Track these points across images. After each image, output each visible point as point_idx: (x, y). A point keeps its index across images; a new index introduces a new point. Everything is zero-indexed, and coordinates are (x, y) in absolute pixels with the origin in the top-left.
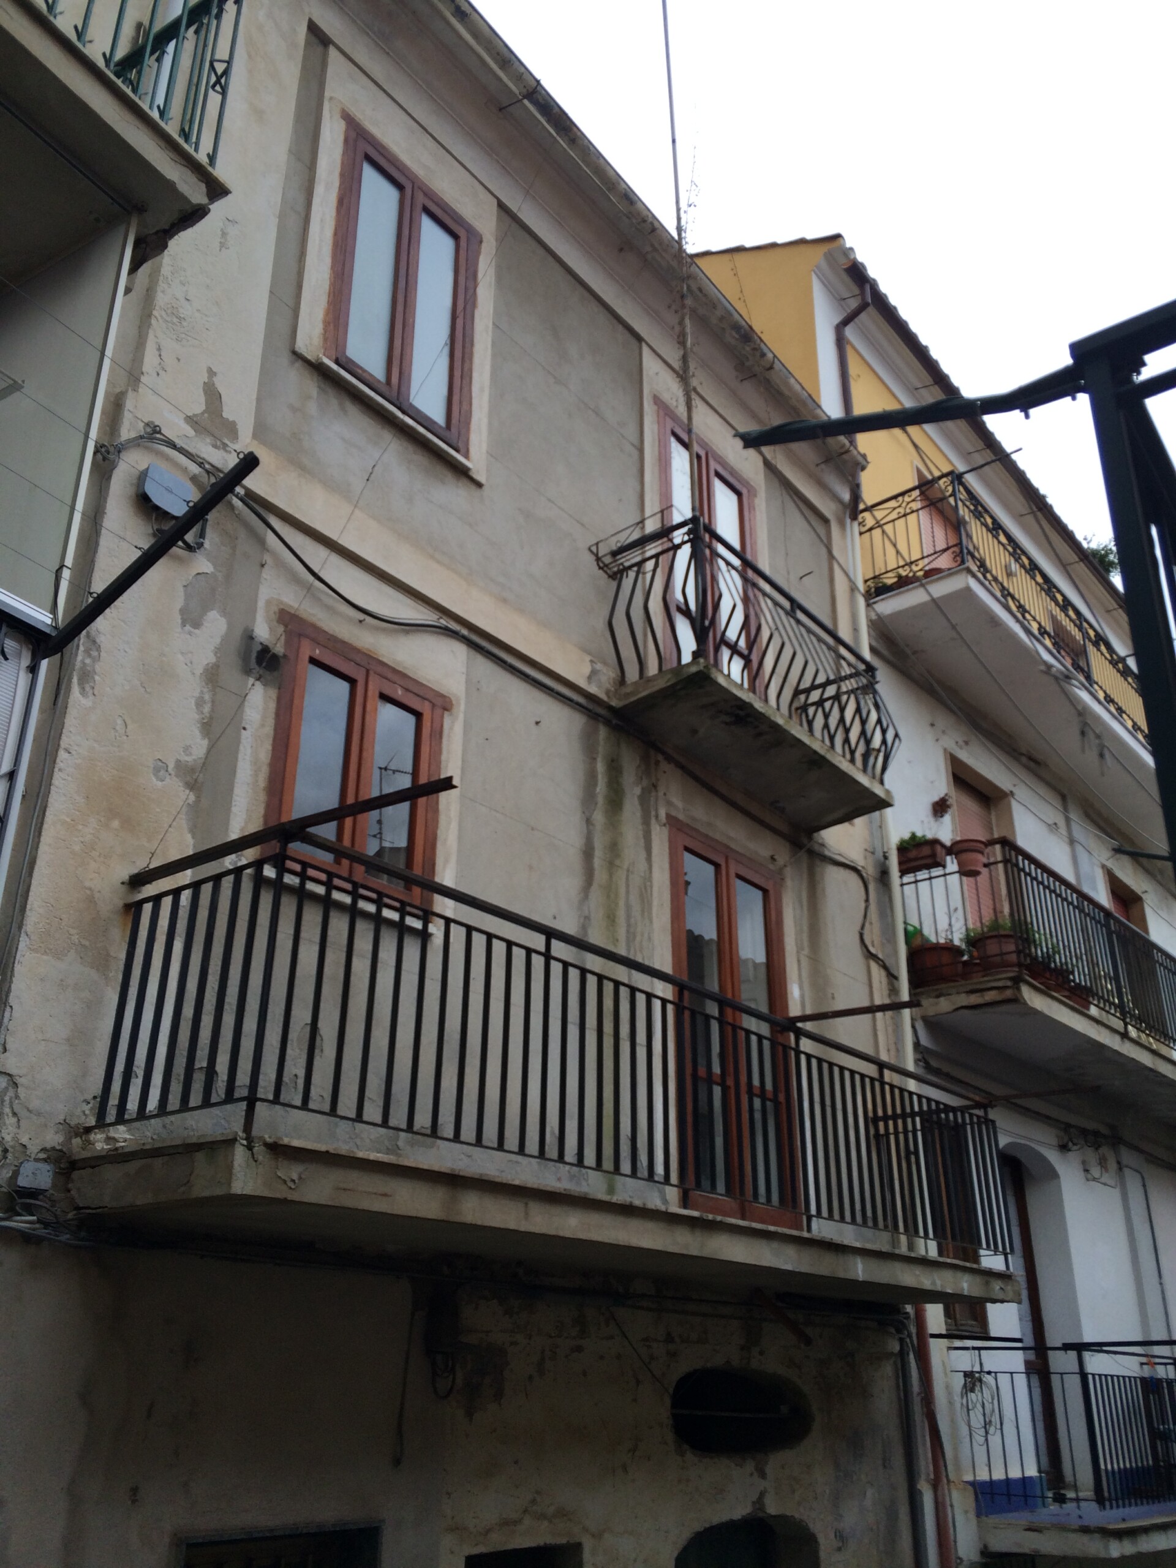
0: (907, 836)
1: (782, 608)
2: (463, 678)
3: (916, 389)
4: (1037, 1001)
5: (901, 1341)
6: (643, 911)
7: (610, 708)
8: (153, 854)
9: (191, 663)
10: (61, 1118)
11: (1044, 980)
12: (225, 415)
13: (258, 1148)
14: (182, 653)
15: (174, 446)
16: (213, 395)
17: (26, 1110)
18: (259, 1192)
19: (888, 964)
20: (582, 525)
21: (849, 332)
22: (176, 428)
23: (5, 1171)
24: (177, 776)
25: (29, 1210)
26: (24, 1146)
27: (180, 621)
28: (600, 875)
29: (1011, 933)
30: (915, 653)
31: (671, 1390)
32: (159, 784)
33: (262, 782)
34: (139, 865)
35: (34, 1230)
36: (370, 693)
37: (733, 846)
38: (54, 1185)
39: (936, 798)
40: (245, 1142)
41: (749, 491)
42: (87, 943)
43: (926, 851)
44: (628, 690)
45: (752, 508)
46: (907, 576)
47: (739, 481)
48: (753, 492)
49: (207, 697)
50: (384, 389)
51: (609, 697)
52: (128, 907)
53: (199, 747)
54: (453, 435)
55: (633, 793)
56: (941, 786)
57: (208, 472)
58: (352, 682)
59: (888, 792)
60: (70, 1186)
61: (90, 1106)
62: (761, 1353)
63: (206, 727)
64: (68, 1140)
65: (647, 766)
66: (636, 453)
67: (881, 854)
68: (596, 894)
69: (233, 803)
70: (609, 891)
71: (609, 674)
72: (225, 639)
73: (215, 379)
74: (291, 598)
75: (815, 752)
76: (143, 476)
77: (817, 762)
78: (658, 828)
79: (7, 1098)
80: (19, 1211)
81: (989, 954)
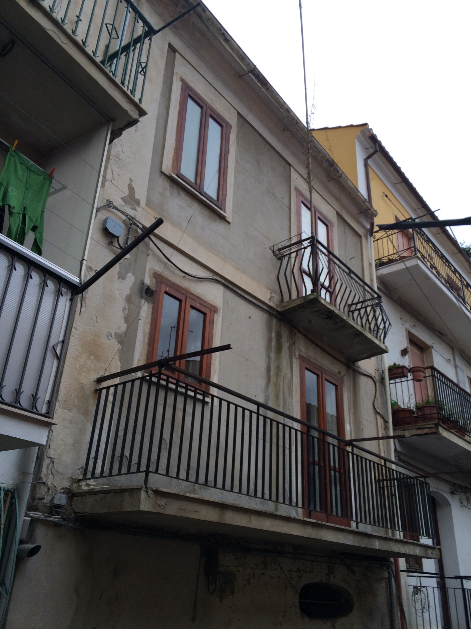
0: (392, 364)
1: (346, 272)
2: (222, 299)
3: (395, 184)
4: (445, 434)
5: (389, 573)
6: (289, 395)
7: (278, 312)
8: (106, 370)
9: (121, 294)
10: (70, 476)
11: (447, 425)
12: (136, 196)
13: (150, 492)
14: (118, 290)
15: (117, 209)
16: (131, 189)
17: (56, 472)
18: (150, 510)
19: (384, 416)
20: (267, 238)
21: (370, 162)
22: (118, 202)
23: (48, 497)
24: (115, 338)
25: (58, 513)
26: (56, 487)
27: (117, 277)
28: (273, 379)
29: (435, 405)
30: (395, 289)
31: (299, 592)
32: (109, 341)
33: (146, 341)
34: (101, 374)
35: (59, 521)
36: (187, 305)
37: (324, 367)
38: (67, 503)
39: (403, 349)
40: (145, 489)
41: (331, 225)
42: (81, 405)
43: (400, 370)
44: (285, 304)
45: (332, 231)
46: (392, 259)
47: (327, 221)
48: (332, 225)
49: (127, 307)
50: (194, 186)
51: (277, 307)
52: (96, 391)
53: (123, 327)
54: (219, 203)
55: (286, 345)
56: (405, 344)
57: (129, 219)
58: (180, 301)
59: (386, 347)
60: (72, 503)
61: (80, 471)
62: (334, 577)
63: (126, 319)
64: (72, 484)
65: (292, 335)
66: (288, 210)
67: (381, 371)
68: (271, 387)
69: (135, 349)
70: (277, 385)
71: (277, 298)
72: (134, 284)
73: (132, 183)
74: (159, 268)
75: (358, 330)
76: (105, 221)
77: (359, 334)
78: (295, 360)
79: (50, 467)
80: (54, 513)
81: (426, 414)
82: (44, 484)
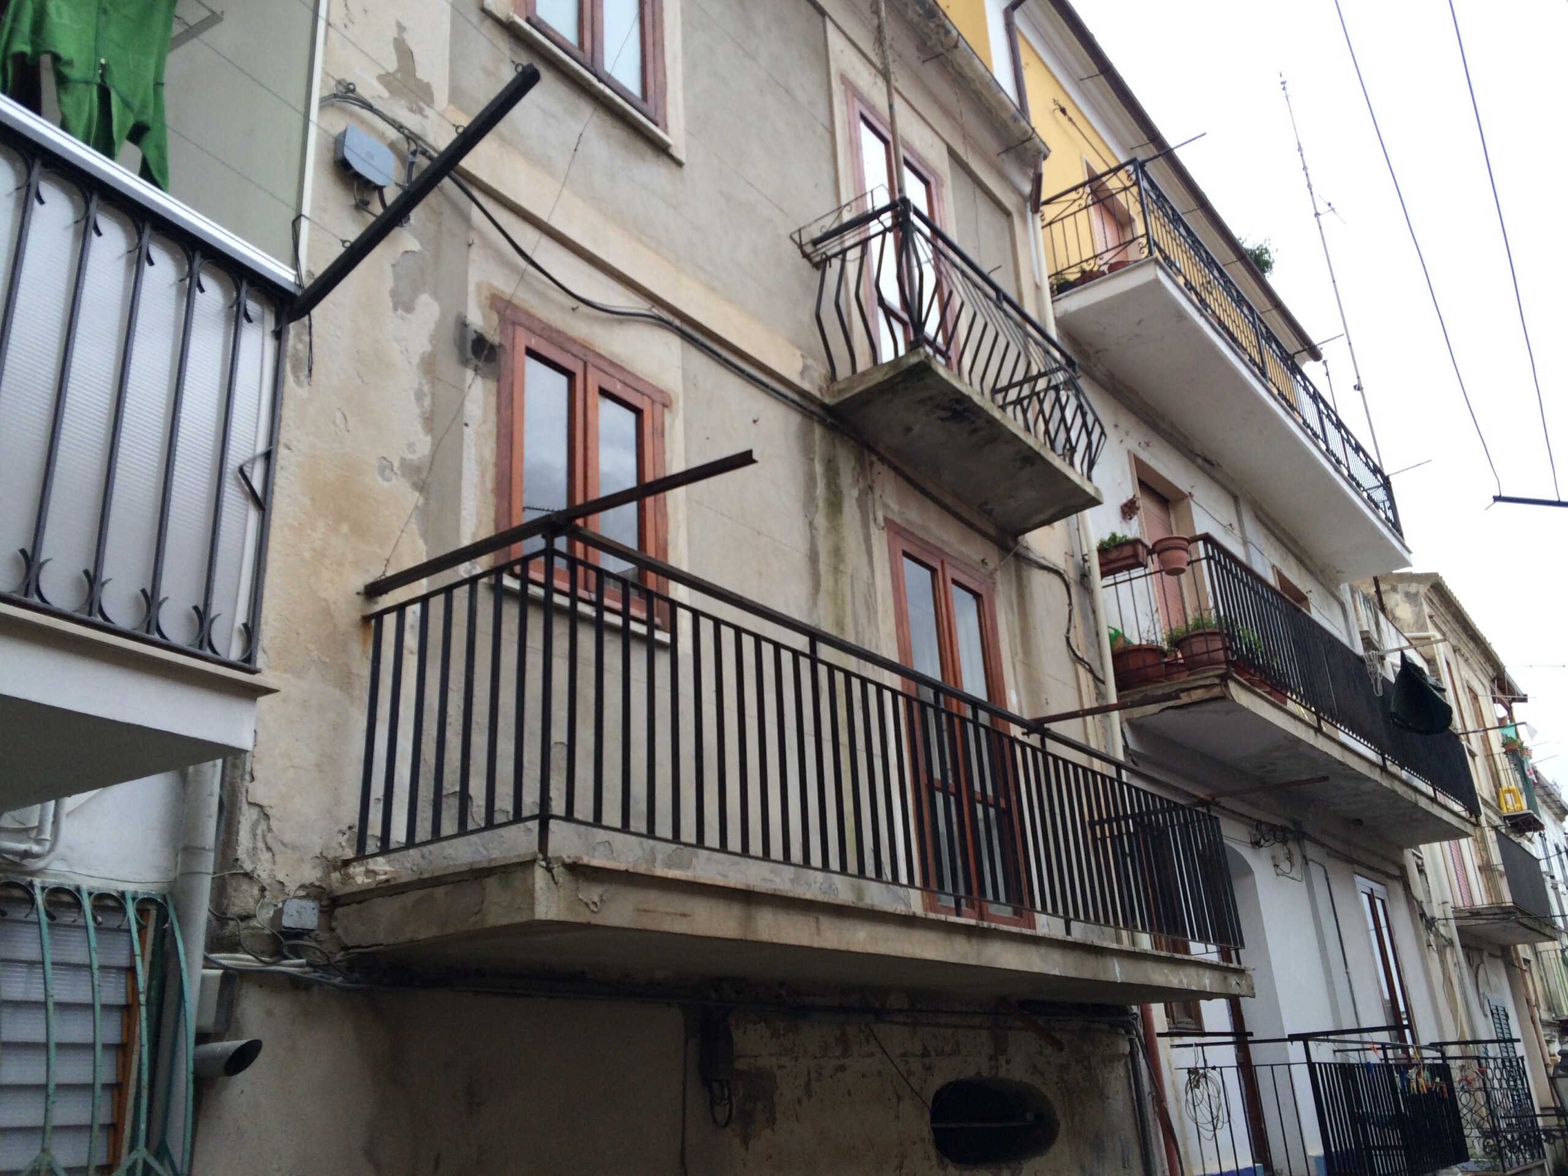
0: (1106, 537)
1: (990, 299)
2: (679, 373)
3: (1081, 80)
4: (1243, 697)
5: (1131, 1041)
6: (869, 620)
7: (823, 406)
8: (388, 561)
9: (407, 351)
10: (317, 852)
11: (1248, 676)
12: (419, 75)
13: (558, 870)
14: (397, 340)
15: (369, 107)
16: (405, 54)
17: (280, 844)
18: (561, 918)
19: (1093, 667)
20: (781, 210)
21: (1018, 18)
22: (370, 88)
23: (264, 911)
24: (403, 476)
25: (297, 952)
26: (282, 883)
27: (391, 304)
28: (827, 582)
29: (1218, 631)
30: (1097, 352)
31: (930, 1104)
32: (386, 484)
33: (490, 484)
34: (375, 573)
35: (305, 973)
36: (590, 388)
37: (947, 549)
38: (319, 926)
39: (1124, 501)
40: (544, 863)
41: (936, 181)
42: (327, 660)
43: (1127, 551)
44: (841, 386)
45: (940, 198)
46: (1091, 271)
47: (927, 169)
48: (940, 183)
49: (426, 389)
50: (578, 53)
51: (822, 394)
52: (366, 619)
53: (423, 445)
54: (649, 107)
55: (851, 494)
56: (1128, 489)
57: (408, 138)
58: (570, 375)
59: (1097, 490)
60: (334, 924)
61: (346, 837)
62: (1008, 1062)
63: (429, 421)
64: (327, 875)
65: (863, 469)
66: (827, 136)
67: (1081, 557)
68: (824, 599)
69: (462, 507)
70: (836, 596)
71: (820, 370)
72: (439, 325)
73: (405, 35)
74: (504, 284)
75: (1030, 448)
76: (339, 142)
78: (877, 531)
79: (259, 832)
80: (287, 954)
81: (1195, 652)
82: (248, 876)
